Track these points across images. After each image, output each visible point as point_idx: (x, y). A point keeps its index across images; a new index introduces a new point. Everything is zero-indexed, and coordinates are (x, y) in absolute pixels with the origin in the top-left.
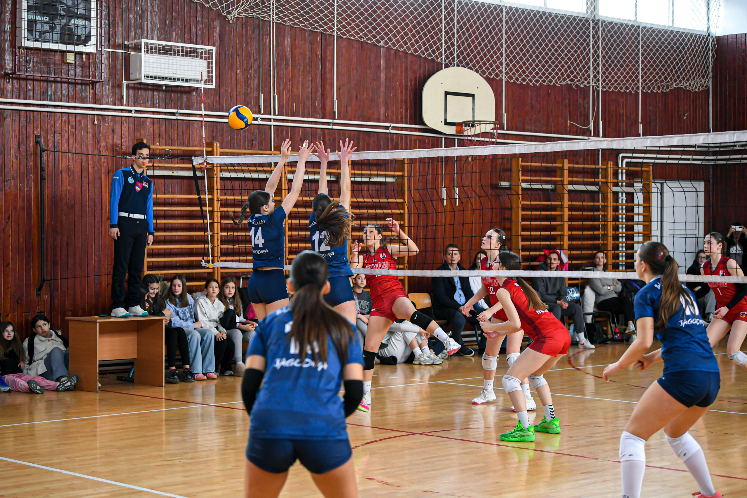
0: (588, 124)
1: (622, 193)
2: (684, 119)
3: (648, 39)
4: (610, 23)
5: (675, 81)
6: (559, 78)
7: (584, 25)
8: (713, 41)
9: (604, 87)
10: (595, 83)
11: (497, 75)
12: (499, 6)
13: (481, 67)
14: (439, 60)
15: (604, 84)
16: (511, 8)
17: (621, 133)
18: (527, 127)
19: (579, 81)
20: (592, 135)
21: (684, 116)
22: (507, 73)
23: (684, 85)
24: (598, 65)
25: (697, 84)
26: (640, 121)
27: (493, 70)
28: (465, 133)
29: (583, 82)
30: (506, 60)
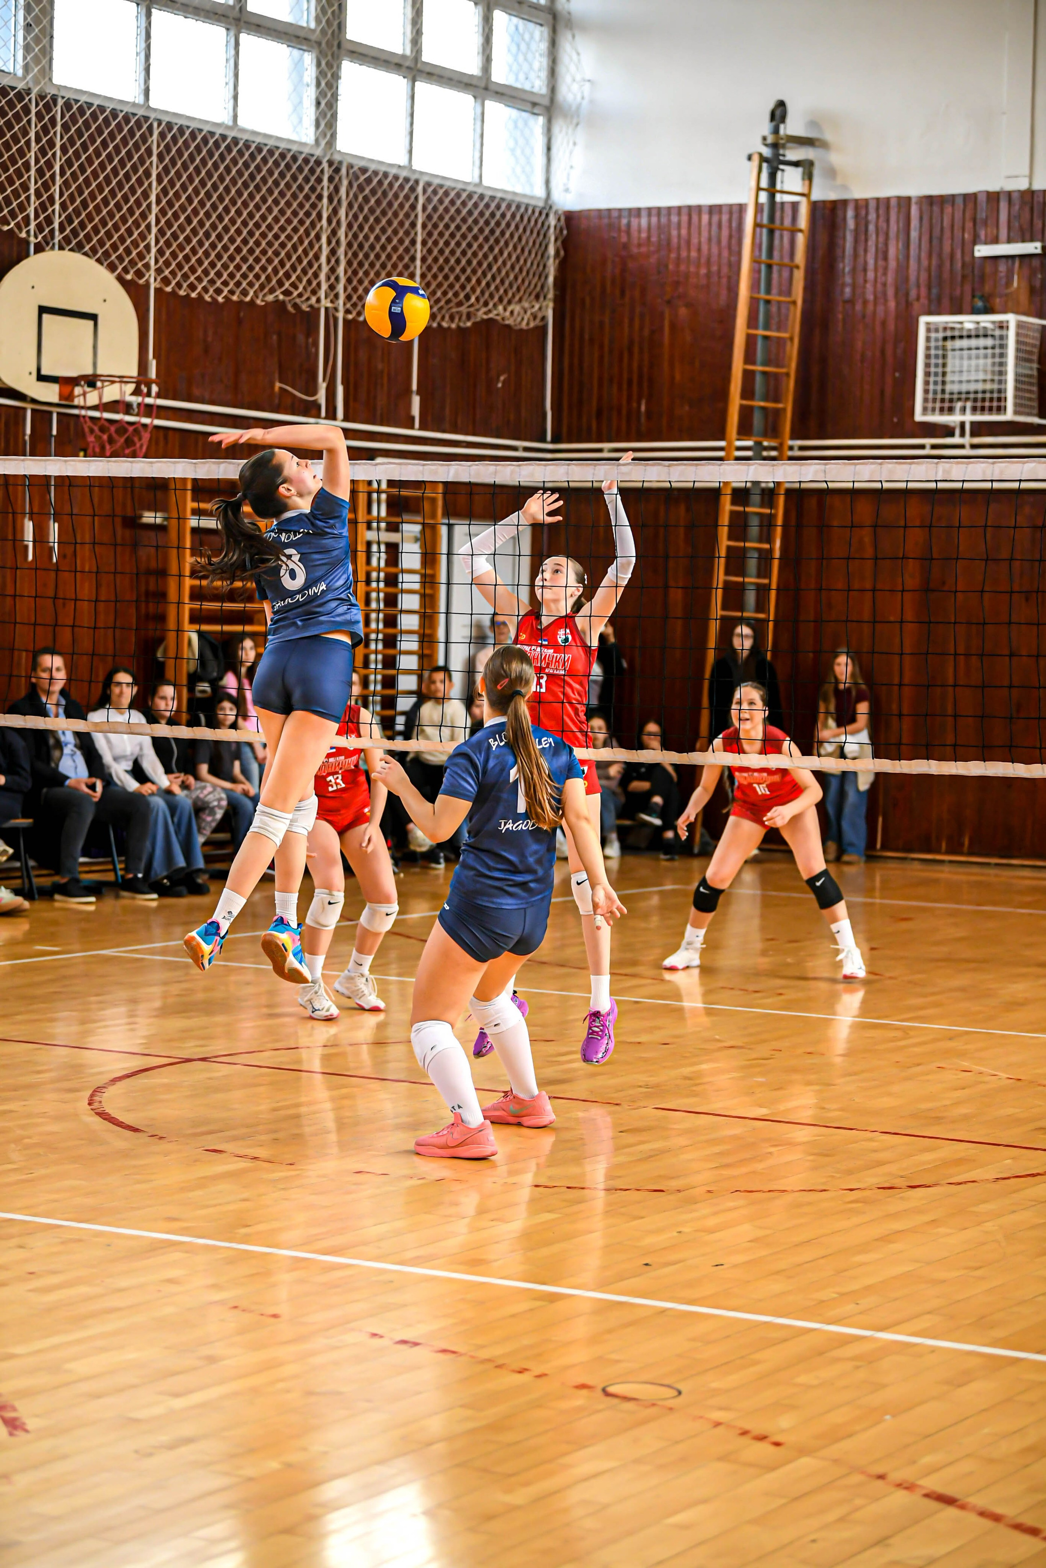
0: (314, 391)
1: (379, 543)
2: (498, 389)
3: (435, 209)
4: (364, 170)
5: (486, 304)
6: (262, 287)
7: (312, 171)
8: (559, 220)
9: (348, 312)
10: (332, 302)
11: (139, 274)
12: (146, 118)
13: (107, 254)
14: (23, 235)
15: (348, 306)
16: (169, 126)
17: (379, 412)
18: (196, 392)
19: (300, 295)
20: (323, 414)
21: (498, 380)
22: (159, 271)
23: (499, 312)
24: (337, 261)
25: (525, 312)
26: (414, 387)
27: (132, 263)
28: (76, 402)
29: (308, 299)
30: (157, 242)
